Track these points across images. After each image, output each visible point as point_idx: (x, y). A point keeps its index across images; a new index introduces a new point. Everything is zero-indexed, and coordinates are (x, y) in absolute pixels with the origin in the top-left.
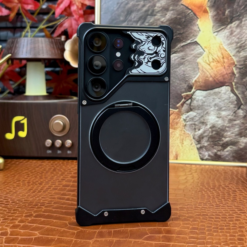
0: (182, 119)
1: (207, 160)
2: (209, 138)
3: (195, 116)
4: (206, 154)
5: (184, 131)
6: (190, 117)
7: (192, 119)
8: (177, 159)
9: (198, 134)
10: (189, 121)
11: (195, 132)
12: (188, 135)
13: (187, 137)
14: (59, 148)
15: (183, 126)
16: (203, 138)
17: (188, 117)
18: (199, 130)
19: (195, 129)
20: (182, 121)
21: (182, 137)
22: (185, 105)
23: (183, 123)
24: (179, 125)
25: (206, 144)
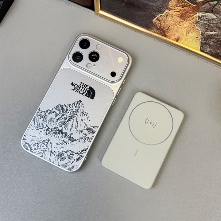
0: (197, 15)
1: (206, 53)
2: (218, 41)
3: (214, 19)
4: (208, 50)
5: (194, 25)
6: (207, 17)
7: (209, 20)
8: (177, 41)
9: (208, 34)
10: (204, 20)
11: (206, 31)
12: (197, 30)
13: (195, 31)
15: (195, 21)
16: (212, 38)
17: (205, 16)
18: (212, 31)
19: (207, 29)
20: (196, 17)
21: (190, 29)
22: (207, 4)
23: (196, 19)
24: (191, 18)
25: (212, 44)
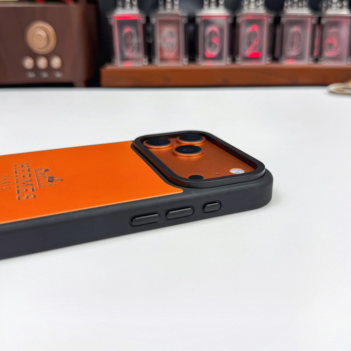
14: (45, 70)
